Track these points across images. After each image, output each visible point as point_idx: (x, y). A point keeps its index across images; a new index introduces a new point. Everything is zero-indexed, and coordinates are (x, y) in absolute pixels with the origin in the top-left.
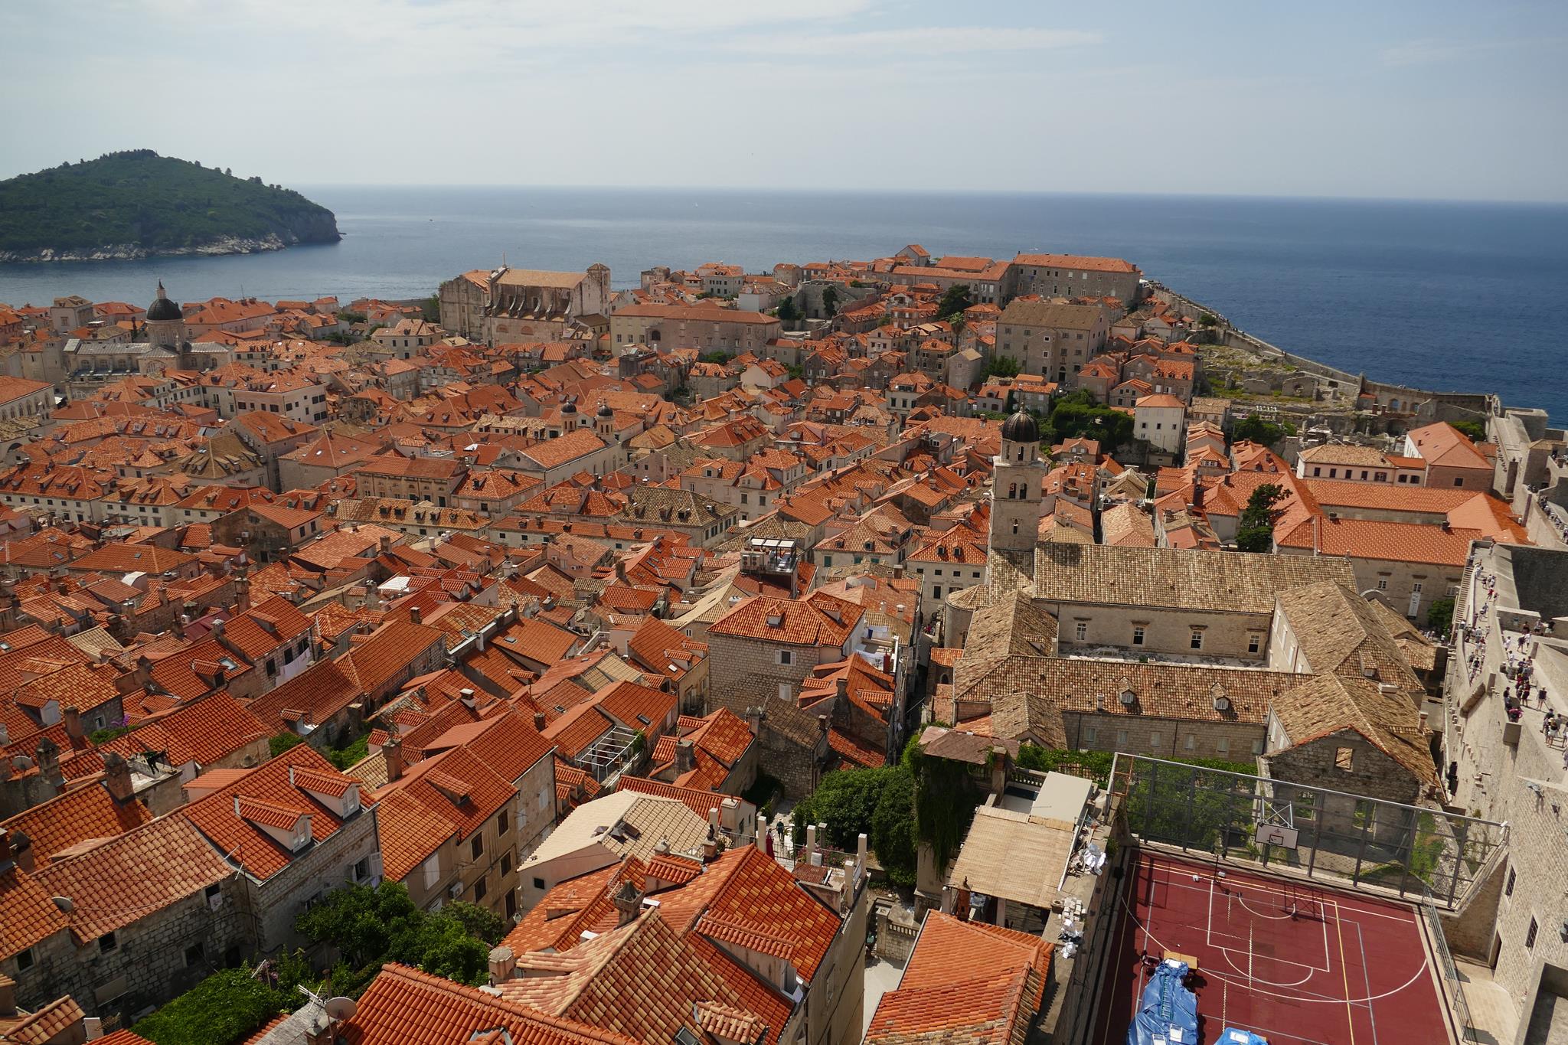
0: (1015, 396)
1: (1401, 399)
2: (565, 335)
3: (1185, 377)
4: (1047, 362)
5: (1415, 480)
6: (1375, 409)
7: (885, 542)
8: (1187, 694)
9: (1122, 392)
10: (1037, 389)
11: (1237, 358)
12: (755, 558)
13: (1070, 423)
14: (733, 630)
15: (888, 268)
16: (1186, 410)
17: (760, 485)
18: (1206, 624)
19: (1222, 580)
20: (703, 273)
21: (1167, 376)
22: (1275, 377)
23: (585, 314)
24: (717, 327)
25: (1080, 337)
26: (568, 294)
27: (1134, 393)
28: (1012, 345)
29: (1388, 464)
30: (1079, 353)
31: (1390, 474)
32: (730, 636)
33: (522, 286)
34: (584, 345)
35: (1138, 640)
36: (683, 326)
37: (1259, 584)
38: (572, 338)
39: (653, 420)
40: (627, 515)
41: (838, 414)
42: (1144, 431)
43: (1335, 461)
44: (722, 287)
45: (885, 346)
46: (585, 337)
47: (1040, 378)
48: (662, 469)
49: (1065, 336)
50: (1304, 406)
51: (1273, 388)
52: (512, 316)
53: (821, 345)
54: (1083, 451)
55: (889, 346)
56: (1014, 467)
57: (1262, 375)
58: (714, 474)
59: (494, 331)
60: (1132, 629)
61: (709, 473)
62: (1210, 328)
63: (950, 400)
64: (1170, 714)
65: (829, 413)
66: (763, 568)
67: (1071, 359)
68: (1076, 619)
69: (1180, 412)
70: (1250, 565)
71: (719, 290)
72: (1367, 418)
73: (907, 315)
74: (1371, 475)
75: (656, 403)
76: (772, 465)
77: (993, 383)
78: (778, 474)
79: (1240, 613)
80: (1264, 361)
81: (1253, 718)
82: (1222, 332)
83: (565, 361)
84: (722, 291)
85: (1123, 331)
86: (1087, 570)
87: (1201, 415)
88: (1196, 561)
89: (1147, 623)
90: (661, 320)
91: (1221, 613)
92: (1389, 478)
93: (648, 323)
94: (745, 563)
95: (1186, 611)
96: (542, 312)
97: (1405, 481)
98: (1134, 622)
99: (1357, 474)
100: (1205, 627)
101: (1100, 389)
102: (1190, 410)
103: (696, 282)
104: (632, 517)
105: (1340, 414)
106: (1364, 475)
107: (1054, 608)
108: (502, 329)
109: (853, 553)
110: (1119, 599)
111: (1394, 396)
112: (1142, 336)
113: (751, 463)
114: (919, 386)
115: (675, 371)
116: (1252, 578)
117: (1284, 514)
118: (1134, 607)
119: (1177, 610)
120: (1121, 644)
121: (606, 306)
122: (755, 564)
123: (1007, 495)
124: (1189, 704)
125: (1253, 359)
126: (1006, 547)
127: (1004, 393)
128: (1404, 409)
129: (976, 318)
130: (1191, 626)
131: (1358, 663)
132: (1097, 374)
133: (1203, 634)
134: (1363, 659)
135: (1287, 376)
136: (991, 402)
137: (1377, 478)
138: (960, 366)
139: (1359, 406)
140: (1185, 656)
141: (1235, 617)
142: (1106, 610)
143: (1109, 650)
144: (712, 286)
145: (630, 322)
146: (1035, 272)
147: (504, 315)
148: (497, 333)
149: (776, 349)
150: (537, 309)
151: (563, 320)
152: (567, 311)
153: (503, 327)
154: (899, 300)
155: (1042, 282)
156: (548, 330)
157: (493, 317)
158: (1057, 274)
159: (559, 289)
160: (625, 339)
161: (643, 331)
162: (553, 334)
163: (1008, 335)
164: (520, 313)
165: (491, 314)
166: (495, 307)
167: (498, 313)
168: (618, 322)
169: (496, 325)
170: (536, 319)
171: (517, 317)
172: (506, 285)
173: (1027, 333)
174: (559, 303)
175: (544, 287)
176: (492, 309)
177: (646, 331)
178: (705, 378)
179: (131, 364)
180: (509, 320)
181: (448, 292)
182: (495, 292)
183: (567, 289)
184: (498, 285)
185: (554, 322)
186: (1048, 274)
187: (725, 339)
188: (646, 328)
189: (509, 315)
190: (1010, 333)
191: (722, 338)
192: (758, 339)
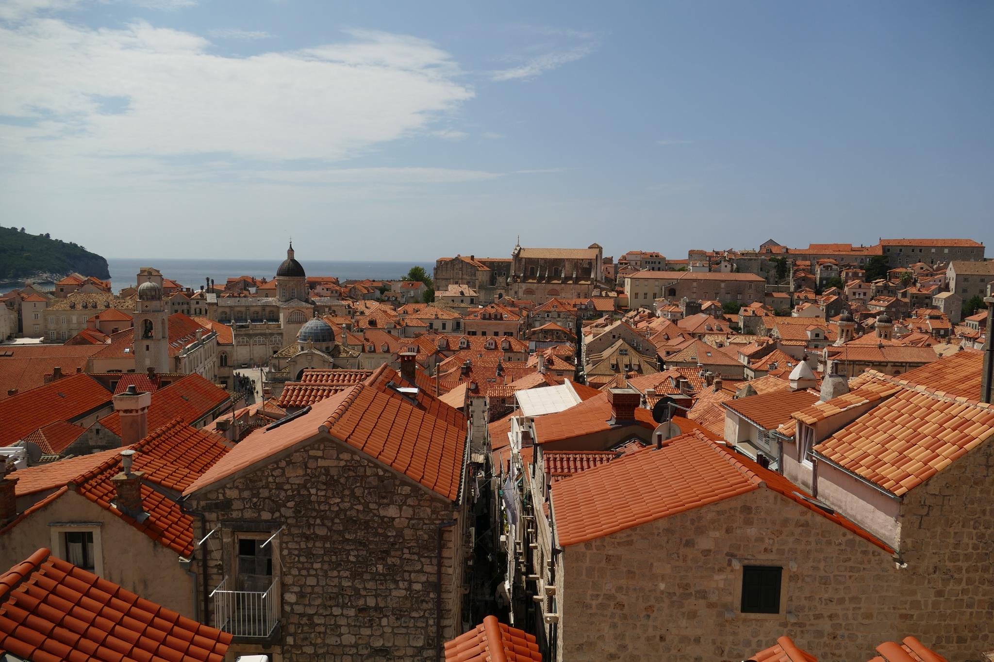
2: (594, 294)
20: (629, 258)
24: (723, 285)
26: (590, 264)
33: (545, 260)
36: (695, 284)
41: (942, 332)
52: (539, 281)
59: (521, 294)
71: (653, 268)
90: (675, 281)
96: (567, 278)
103: (626, 264)
108: (529, 292)
145: (646, 283)
146: (901, 250)
147: (530, 281)
148: (525, 296)
149: (774, 299)
150: (563, 276)
151: (589, 283)
152: (592, 276)
153: (531, 290)
154: (827, 267)
155: (908, 256)
156: (573, 291)
157: (521, 282)
158: (921, 251)
159: (579, 259)
160: (641, 296)
161: (657, 290)
162: (579, 294)
163: (966, 283)
164: (546, 279)
165: (519, 280)
166: (522, 275)
167: (525, 280)
168: (637, 283)
169: (524, 289)
170: (562, 283)
171: (544, 282)
172: (529, 258)
173: (982, 280)
174: (580, 271)
175: (567, 259)
176: (518, 277)
177: (662, 289)
178: (757, 318)
179: (265, 315)
180: (536, 285)
181: (442, 270)
182: (517, 265)
183: (588, 259)
184: (522, 258)
185: (580, 284)
186: (913, 251)
187: (729, 293)
188: (663, 287)
189: (535, 281)
190: (968, 281)
191: (727, 293)
192: (759, 292)
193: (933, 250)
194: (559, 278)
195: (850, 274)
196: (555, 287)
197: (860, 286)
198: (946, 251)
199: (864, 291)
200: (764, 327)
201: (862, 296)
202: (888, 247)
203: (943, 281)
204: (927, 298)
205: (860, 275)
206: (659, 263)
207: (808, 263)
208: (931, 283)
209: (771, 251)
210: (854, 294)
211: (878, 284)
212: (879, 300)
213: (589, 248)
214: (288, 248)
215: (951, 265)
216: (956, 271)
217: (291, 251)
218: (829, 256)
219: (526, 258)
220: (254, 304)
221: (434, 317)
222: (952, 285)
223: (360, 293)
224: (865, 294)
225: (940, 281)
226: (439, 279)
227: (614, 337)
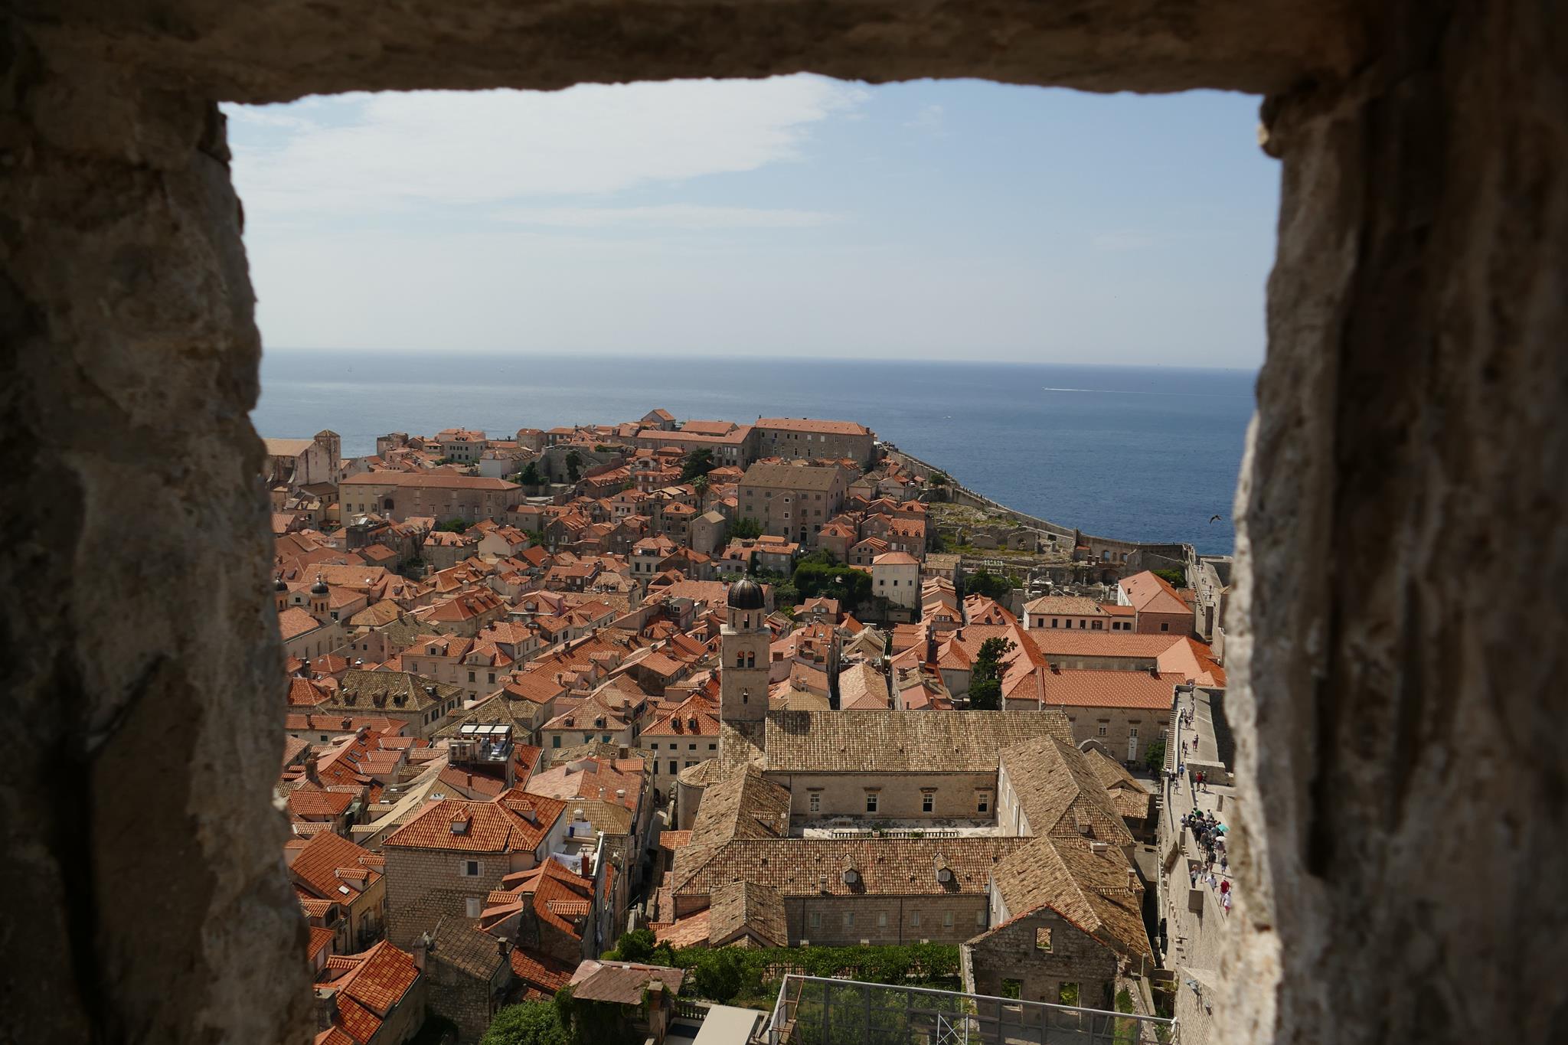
0: (758, 557)
1: (1112, 550)
2: (288, 505)
3: (918, 534)
4: (788, 523)
5: (1127, 626)
6: (1090, 560)
7: (617, 718)
8: (910, 868)
9: (860, 550)
10: (779, 549)
11: (966, 514)
12: (465, 748)
13: (811, 583)
14: (412, 842)
15: (633, 432)
16: (920, 566)
17: (488, 662)
18: (936, 785)
19: (949, 740)
20: (443, 439)
21: (901, 534)
22: (1000, 533)
23: (311, 483)
25: (818, 498)
26: (293, 462)
27: (871, 551)
28: (754, 507)
29: (1103, 613)
30: (818, 513)
31: (1105, 621)
32: (408, 849)
34: (310, 516)
35: (872, 807)
36: (418, 493)
37: (984, 742)
38: (296, 508)
39: (378, 594)
40: (336, 703)
41: (579, 582)
42: (882, 588)
43: (1055, 611)
44: (463, 453)
45: (629, 510)
46: (310, 507)
47: (781, 539)
48: (382, 649)
49: (805, 497)
50: (1027, 558)
51: (999, 542)
53: (563, 511)
54: (823, 610)
55: (633, 510)
56: (740, 635)
57: (989, 530)
58: (439, 652)
60: (865, 796)
61: (433, 651)
62: (940, 487)
63: (692, 564)
64: (894, 891)
65: (569, 581)
66: (474, 758)
67: (812, 519)
68: (809, 789)
69: (914, 570)
70: (974, 722)
71: (460, 456)
72: (1084, 569)
73: (651, 479)
74: (1088, 625)
75: (382, 577)
76: (502, 640)
77: (736, 546)
78: (508, 650)
79: (967, 773)
80: (990, 517)
81: (975, 888)
82: (951, 491)
83: (287, 533)
84: (463, 457)
85: (859, 491)
86: (818, 738)
87: (934, 571)
88: (923, 722)
89: (879, 789)
90: (394, 488)
91: (949, 773)
92: (1104, 626)
93: (380, 492)
94: (454, 754)
95: (916, 774)
97: (1119, 628)
98: (866, 789)
99: (1076, 623)
100: (935, 789)
101: (840, 549)
102: (923, 566)
103: (436, 448)
104: (342, 704)
105: (1059, 566)
106: (1083, 624)
107: (786, 780)
109: (584, 731)
110: (850, 766)
111: (1105, 548)
112: (877, 495)
113: (480, 638)
114: (662, 550)
115: (408, 541)
116: (976, 736)
117: (1011, 666)
118: (865, 773)
119: (907, 773)
120: (855, 812)
121: (335, 474)
122: (465, 754)
123: (735, 664)
124: (913, 879)
125: (980, 515)
126: (737, 717)
127: (746, 554)
128: (1115, 559)
129: (720, 480)
130: (922, 789)
131: (1073, 820)
132: (836, 534)
133: (934, 796)
134: (1077, 816)
135: (1011, 531)
136: (735, 563)
137: (1093, 627)
138: (703, 528)
139: (1076, 558)
140: (918, 821)
141: (962, 777)
142: (838, 778)
143: (843, 820)
144: (453, 451)
145: (361, 490)
146: (776, 435)
149: (517, 515)
151: (286, 489)
152: (290, 481)
155: (783, 444)
158: (796, 438)
159: (281, 456)
160: (356, 508)
161: (375, 500)
163: (750, 497)
168: (348, 490)
173: (768, 494)
174: (282, 472)
178: (440, 548)
185: (276, 491)
187: (463, 506)
188: (378, 497)
190: (752, 495)
191: (460, 506)
192: (499, 505)
193: (809, 437)
197: (623, 499)
198: (823, 439)
199: (628, 505)
202: (761, 431)
206: (467, 449)
208: (731, 493)
211: (651, 496)
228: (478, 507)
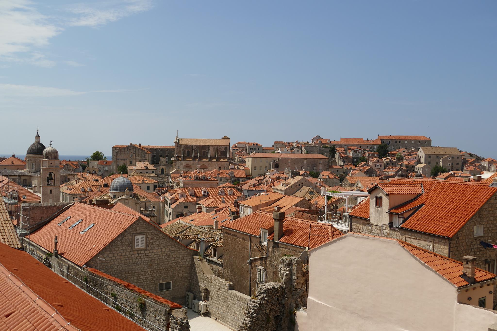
4: (450, 167)
20: (238, 146)
24: (305, 161)
26: (226, 149)
28: (431, 163)
33: (197, 146)
36: (290, 161)
52: (194, 160)
96: (212, 158)
103: (237, 150)
145: (261, 160)
146: (390, 142)
147: (188, 159)
148: (185, 169)
150: (209, 156)
151: (226, 160)
152: (228, 156)
153: (188, 166)
154: (356, 151)
155: (393, 145)
156: (216, 166)
157: (182, 160)
158: (400, 142)
159: (219, 146)
160: (258, 169)
161: (267, 165)
162: (220, 168)
163: (430, 159)
164: (199, 158)
165: (180, 159)
166: (182, 156)
167: (184, 159)
168: (256, 160)
169: (184, 164)
170: (209, 161)
171: (197, 160)
172: (186, 145)
173: (437, 157)
174: (219, 153)
175: (211, 146)
176: (180, 157)
177: (270, 164)
179: (21, 182)
180: (192, 162)
181: (121, 153)
182: (178, 149)
183: (225, 146)
184: (181, 145)
185: (221, 161)
186: (396, 142)
187: (309, 166)
188: (271, 163)
189: (192, 160)
190: (431, 158)
191: (307, 166)
192: (325, 165)
193: (406, 142)
194: (207, 157)
195: (371, 155)
196: (204, 163)
197: (378, 161)
198: (413, 142)
199: (381, 164)
200: (348, 182)
201: (379, 167)
202: (383, 140)
203: (417, 158)
204: (413, 167)
205: (376, 155)
206: (259, 149)
207: (343, 149)
208: (412, 159)
209: (321, 142)
210: (375, 165)
211: (387, 160)
212: (390, 169)
213: (222, 139)
214: (36, 134)
215: (421, 149)
216: (424, 153)
217: (38, 137)
218: (353, 145)
219: (184, 145)
220: (13, 174)
221: (141, 182)
222: (423, 160)
223: (72, 168)
224: (381, 166)
225: (416, 158)
226: (119, 159)
227: (299, 185)
228: (315, 166)
